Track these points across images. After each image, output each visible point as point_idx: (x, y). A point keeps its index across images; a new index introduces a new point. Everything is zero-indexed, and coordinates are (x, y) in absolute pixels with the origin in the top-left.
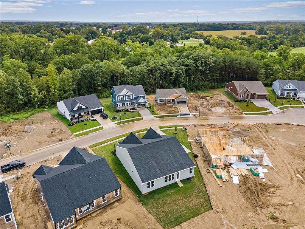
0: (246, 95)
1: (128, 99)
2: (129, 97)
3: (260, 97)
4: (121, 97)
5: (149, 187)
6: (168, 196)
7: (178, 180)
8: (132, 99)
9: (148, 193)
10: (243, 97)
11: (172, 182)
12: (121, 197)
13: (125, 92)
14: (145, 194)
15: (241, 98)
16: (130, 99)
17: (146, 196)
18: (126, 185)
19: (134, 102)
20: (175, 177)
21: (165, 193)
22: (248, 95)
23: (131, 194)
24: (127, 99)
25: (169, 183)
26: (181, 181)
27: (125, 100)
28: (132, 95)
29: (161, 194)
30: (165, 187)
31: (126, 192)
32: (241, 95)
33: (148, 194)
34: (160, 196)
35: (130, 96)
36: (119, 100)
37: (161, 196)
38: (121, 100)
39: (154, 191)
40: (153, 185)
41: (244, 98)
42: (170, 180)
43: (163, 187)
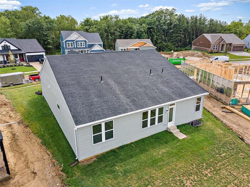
0: (221, 45)
1: (80, 47)
2: (81, 43)
3: (236, 49)
4: (70, 42)
5: (97, 139)
6: (154, 163)
7: (171, 125)
8: (85, 47)
9: (97, 157)
10: (216, 48)
11: (158, 128)
12: (8, 172)
13: (75, 36)
14: (87, 160)
15: (215, 50)
16: (83, 47)
17: (90, 165)
18: (40, 141)
19: (87, 51)
20: (166, 116)
21: (143, 157)
22: (223, 45)
23: (47, 162)
24: (78, 47)
25: (151, 131)
26: (178, 127)
27: (75, 47)
28: (85, 41)
29: (134, 159)
30: (143, 140)
31: (33, 160)
32: (214, 46)
33: (95, 161)
34: (132, 164)
35: (83, 42)
36: (67, 47)
37: (135, 165)
38: (70, 47)
39: (113, 152)
40: (109, 136)
41: (219, 50)
42: (153, 123)
43: (136, 142)
